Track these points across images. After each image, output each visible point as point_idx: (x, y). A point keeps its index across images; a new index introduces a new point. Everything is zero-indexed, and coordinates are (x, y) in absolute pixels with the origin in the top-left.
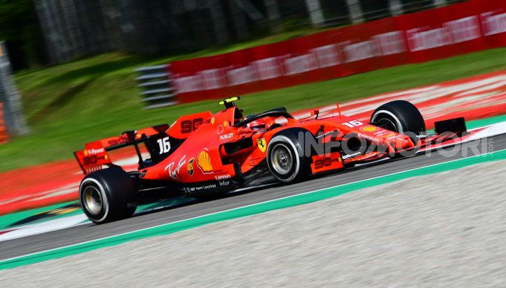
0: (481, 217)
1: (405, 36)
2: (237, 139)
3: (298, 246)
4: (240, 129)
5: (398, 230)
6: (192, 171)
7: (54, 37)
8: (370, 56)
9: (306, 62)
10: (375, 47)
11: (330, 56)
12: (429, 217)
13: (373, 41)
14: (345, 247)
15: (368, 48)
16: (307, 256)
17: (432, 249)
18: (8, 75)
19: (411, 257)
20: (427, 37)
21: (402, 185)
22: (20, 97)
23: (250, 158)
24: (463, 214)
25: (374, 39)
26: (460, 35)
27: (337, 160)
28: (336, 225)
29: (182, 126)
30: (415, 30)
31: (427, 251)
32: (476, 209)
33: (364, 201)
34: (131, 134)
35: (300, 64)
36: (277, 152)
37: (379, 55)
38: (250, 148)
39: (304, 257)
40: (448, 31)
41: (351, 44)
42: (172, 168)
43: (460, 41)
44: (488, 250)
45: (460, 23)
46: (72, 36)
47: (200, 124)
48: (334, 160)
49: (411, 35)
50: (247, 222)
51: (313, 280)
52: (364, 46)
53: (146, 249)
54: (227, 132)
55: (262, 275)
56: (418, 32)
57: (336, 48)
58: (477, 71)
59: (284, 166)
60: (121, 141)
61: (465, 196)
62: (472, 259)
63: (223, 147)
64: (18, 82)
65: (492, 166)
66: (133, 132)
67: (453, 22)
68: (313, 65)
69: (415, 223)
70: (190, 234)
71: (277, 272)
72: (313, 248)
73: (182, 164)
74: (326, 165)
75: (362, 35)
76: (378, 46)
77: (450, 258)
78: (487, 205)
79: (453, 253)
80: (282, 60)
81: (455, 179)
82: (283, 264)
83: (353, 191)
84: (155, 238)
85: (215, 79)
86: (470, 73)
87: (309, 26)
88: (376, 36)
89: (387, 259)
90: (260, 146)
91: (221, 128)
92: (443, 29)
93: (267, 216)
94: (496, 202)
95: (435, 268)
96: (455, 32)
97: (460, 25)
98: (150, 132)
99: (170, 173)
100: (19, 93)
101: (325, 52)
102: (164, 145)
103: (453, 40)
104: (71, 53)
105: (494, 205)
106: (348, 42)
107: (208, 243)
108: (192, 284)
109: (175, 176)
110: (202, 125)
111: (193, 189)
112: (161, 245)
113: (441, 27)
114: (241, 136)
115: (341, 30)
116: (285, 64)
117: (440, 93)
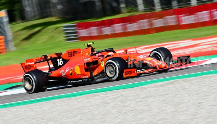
0: (206, 98)
1: (178, 18)
2: (92, 61)
3: (127, 106)
4: (93, 57)
5: (170, 102)
6: (72, 74)
7: (28, 9)
8: (163, 25)
9: (135, 26)
10: (165, 21)
11: (146, 24)
12: (183, 97)
13: (165, 19)
14: (147, 108)
15: (162, 22)
16: (130, 111)
17: (184, 111)
18: (7, 24)
19: (174, 114)
20: (188, 18)
21: (173, 82)
22: (12, 34)
23: (97, 69)
24: (198, 97)
25: (165, 18)
26: (202, 18)
27: (135, 72)
28: (144, 98)
29: (68, 54)
30: (183, 15)
31: (182, 112)
32: (204, 95)
33: (156, 88)
34: (46, 57)
35: (132, 27)
36: (108, 67)
37: (167, 25)
38: (97, 65)
39: (129, 111)
40: (197, 16)
41: (155, 20)
42: (63, 72)
43: (201, 21)
44: (208, 113)
45: (202, 13)
46: (36, 9)
47: (76, 53)
48: (133, 72)
49: (181, 17)
50: (106, 94)
51: (132, 121)
52: (161, 21)
53: (62, 103)
54: (87, 58)
55: (111, 118)
56: (184, 16)
57: (149, 21)
58: (208, 35)
59: (112, 73)
60: (41, 59)
61: (200, 89)
62: (201, 116)
63: (86, 64)
64: (11, 28)
65: (212, 76)
66: (47, 55)
67: (199, 13)
68: (138, 27)
69: (177, 99)
70: (81, 98)
71: (117, 117)
72: (133, 107)
73: (68, 71)
74: (130, 74)
75: (160, 16)
76: (166, 21)
77: (192, 115)
78: (209, 93)
79: (192, 113)
80: (125, 25)
81: (196, 81)
82: (120, 113)
83: (152, 84)
84: (66, 99)
85: (96, 31)
86: (205, 35)
87: (137, 10)
88: (166, 17)
89: (164, 114)
90: (101, 64)
91: (85, 56)
92: (195, 16)
93: (115, 92)
94: (213, 92)
95: (185, 119)
96: (199, 17)
97: (202, 14)
98: (54, 56)
99: (62, 74)
100: (11, 32)
101: (144, 22)
102: (60, 62)
103: (199, 20)
104: (35, 16)
105: (212, 93)
106: (154, 19)
107: (89, 102)
108: (81, 120)
109: (64, 76)
110: (77, 54)
111: (72, 82)
112: (68, 102)
113: (194, 14)
114: (94, 60)
115: (151, 13)
116: (126, 26)
117: (192, 43)
